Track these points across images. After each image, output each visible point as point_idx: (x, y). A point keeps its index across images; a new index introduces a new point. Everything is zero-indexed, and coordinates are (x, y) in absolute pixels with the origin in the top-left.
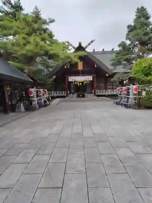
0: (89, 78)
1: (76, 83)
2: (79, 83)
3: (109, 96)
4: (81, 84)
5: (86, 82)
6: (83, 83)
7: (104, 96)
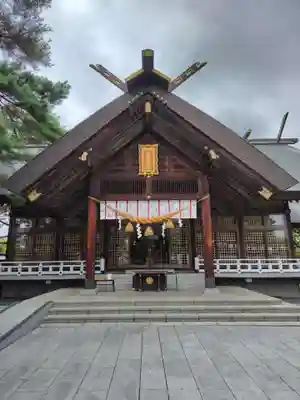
0: (184, 209)
1: (129, 228)
2: (144, 227)
3: (259, 283)
4: (149, 231)
5: (170, 225)
6: (156, 226)
7: (240, 282)
